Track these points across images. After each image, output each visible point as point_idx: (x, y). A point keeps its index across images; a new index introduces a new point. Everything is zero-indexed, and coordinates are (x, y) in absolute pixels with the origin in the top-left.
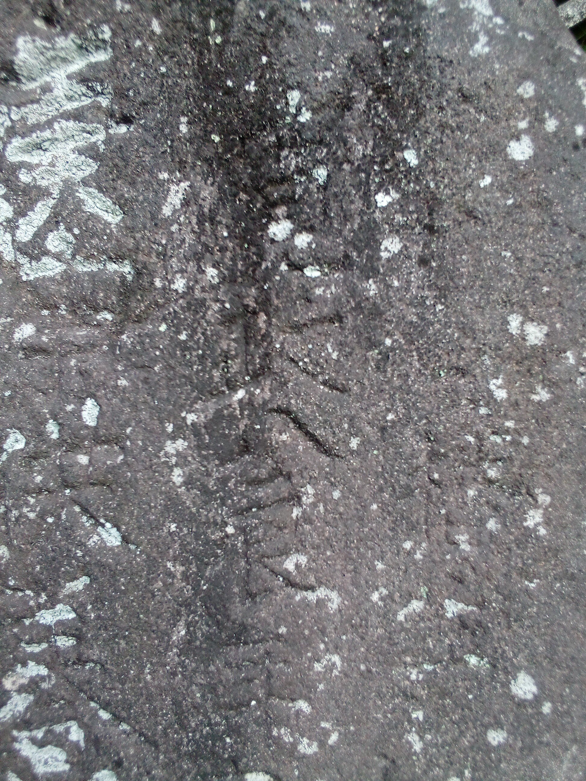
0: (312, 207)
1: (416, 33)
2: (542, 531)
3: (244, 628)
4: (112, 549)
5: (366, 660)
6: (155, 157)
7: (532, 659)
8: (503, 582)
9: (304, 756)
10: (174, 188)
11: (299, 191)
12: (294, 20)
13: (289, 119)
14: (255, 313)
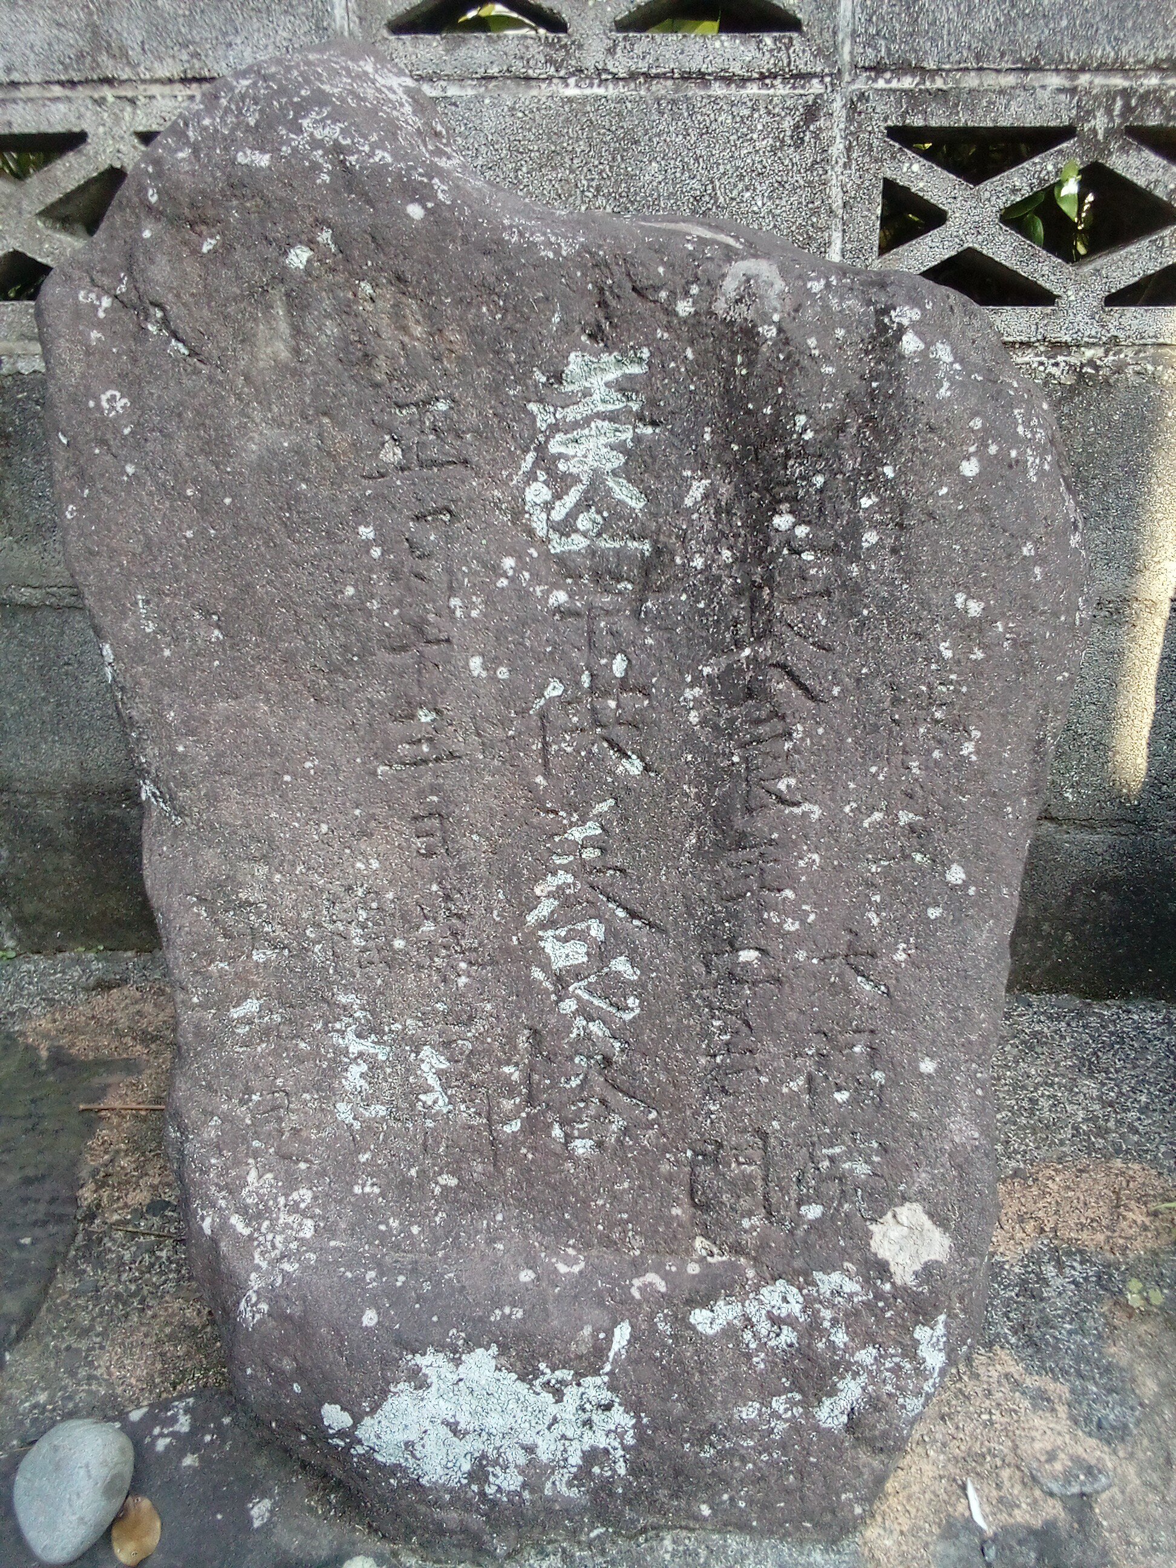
0: (811, 506)
1: (898, 377)
2: (974, 758)
3: (743, 835)
4: (634, 777)
5: (839, 858)
6: (680, 457)
7: (962, 854)
8: (943, 796)
9: (789, 933)
10: (695, 484)
11: (801, 493)
12: (806, 362)
13: (795, 436)
14: (760, 587)
